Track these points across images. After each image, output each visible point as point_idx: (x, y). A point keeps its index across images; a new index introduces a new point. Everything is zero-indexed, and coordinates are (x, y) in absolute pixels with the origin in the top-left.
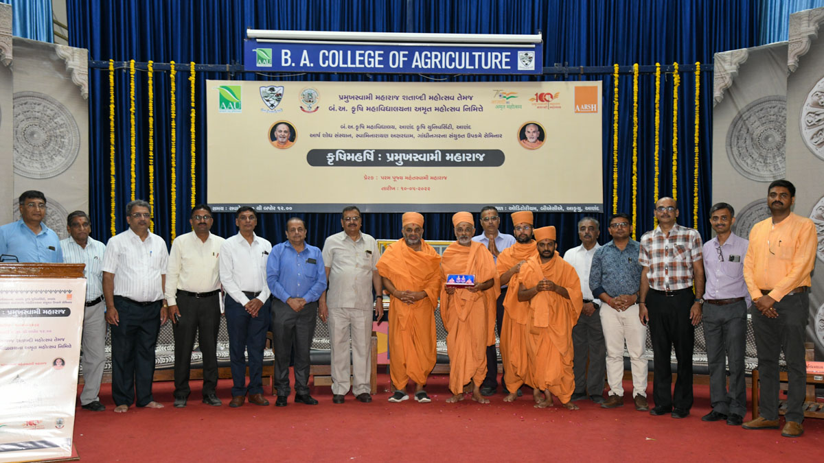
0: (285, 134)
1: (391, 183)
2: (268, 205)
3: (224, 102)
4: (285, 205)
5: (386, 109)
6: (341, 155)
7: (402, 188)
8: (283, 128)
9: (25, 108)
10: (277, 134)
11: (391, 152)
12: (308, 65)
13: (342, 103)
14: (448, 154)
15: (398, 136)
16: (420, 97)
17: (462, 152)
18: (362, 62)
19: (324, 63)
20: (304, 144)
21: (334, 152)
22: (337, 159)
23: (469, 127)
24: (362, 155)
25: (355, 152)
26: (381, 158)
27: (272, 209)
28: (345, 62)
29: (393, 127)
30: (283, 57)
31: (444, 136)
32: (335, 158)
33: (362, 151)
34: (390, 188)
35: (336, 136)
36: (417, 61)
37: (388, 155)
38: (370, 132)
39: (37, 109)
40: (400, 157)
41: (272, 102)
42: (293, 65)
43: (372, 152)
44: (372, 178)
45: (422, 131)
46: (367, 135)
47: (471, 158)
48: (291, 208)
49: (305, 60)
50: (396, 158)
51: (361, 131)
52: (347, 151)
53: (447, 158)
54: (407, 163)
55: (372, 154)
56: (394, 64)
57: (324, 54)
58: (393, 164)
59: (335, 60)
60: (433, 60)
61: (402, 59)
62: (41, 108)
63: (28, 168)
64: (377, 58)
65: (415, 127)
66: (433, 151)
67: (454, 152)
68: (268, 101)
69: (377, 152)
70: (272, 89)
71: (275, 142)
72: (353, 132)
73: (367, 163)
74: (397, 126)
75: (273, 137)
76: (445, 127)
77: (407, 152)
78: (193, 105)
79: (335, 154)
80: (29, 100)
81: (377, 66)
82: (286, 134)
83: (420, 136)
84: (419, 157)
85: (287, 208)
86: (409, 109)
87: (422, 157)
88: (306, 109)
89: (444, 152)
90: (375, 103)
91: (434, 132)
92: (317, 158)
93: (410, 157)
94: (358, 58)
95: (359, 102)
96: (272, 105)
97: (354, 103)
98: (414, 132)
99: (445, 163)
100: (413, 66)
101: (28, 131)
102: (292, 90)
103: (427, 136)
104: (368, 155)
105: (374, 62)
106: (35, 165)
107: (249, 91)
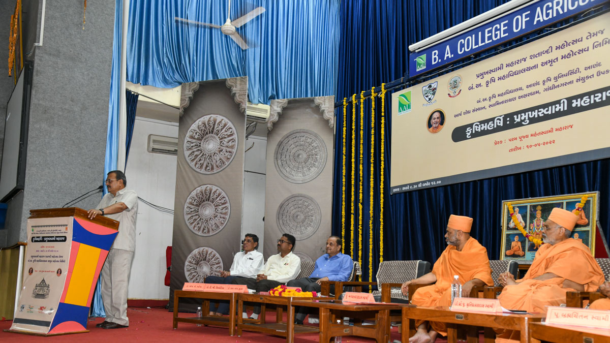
0: (436, 121)
1: (517, 143)
2: (425, 182)
3: (402, 106)
4: (436, 180)
5: (516, 73)
6: (476, 127)
7: (527, 147)
8: (437, 115)
9: (295, 140)
10: (433, 121)
11: (517, 113)
12: (450, 57)
13: (479, 81)
14: (574, 101)
15: (525, 96)
16: (547, 52)
17: (589, 94)
18: (490, 38)
19: (461, 51)
20: (451, 124)
21: (471, 125)
22: (474, 132)
23: (599, 65)
24: (494, 123)
25: (487, 121)
26: (510, 122)
27: (428, 184)
28: (477, 43)
29: (521, 89)
30: (433, 57)
31: (571, 82)
32: (472, 131)
33: (493, 119)
34: (517, 148)
35: (474, 111)
36: (538, 17)
37: (515, 117)
38: (500, 99)
39: (302, 140)
40: (527, 117)
41: (429, 97)
42: (440, 61)
43: (501, 118)
44: (501, 142)
45: (549, 84)
46: (498, 103)
47: (601, 98)
48: (440, 182)
49: (448, 54)
50: (523, 118)
51: (493, 101)
52: (482, 122)
53: (574, 105)
54: (533, 121)
55: (502, 120)
56: (517, 29)
57: (461, 42)
58: (520, 124)
59: (470, 45)
60: (555, 8)
61: (524, 20)
63: (295, 178)
64: (503, 29)
65: (541, 83)
66: (558, 102)
67: (581, 96)
68: (427, 96)
69: (506, 116)
70: (430, 86)
71: (431, 129)
72: (487, 104)
73: (498, 129)
74: (524, 87)
75: (430, 125)
76: (572, 72)
77: (532, 109)
78: (383, 114)
79: (472, 128)
80: (298, 135)
81: (503, 36)
82: (438, 120)
83: (546, 90)
84: (545, 111)
85: (438, 182)
86: (535, 67)
87: (547, 111)
88: (452, 95)
89: (570, 100)
90: (505, 71)
91: (561, 81)
92: (459, 135)
93: (535, 114)
94: (487, 35)
95: (493, 74)
96: (430, 99)
97: (488, 77)
98: (540, 88)
99: (571, 110)
100: (535, 23)
101: (296, 155)
102: (442, 82)
103: (554, 87)
104: (498, 121)
105: (500, 33)
106: (300, 175)
107: (415, 92)
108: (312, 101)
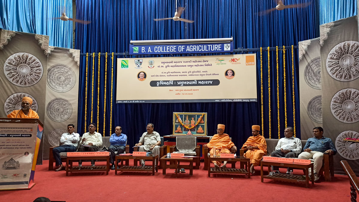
0: (142, 76)
1: (179, 92)
2: (136, 100)
3: (123, 66)
4: (142, 100)
5: (177, 66)
6: (161, 82)
7: (183, 94)
8: (142, 74)
9: (58, 69)
10: (140, 76)
11: (179, 81)
12: (151, 52)
13: (162, 65)
14: (199, 82)
15: (182, 75)
16: (189, 62)
17: (204, 80)
18: (169, 50)
19: (156, 51)
20: (149, 79)
21: (159, 81)
22: (160, 84)
23: (207, 72)
24: (169, 82)
25: (166, 81)
26: (176, 83)
27: (138, 102)
28: (163, 50)
29: (180, 72)
30: (142, 49)
31: (198, 75)
32: (159, 84)
33: (169, 81)
34: (178, 94)
35: (160, 76)
36: (188, 49)
37: (178, 82)
38: (172, 74)
39: (62, 70)
40: (182, 83)
41: (138, 65)
42: (146, 52)
43: (172, 81)
44: (172, 90)
45: (190, 74)
46: (170, 75)
47: (208, 83)
48: (144, 102)
49: (149, 50)
50: (181, 83)
51: (169, 74)
52: (164, 81)
53: (199, 83)
54: (184, 85)
55: (172, 82)
56: (180, 50)
57: (156, 48)
58: (180, 85)
59: (159, 50)
60: (194, 48)
61: (183, 48)
62: (63, 69)
63: (58, 89)
64: (174, 49)
65: (187, 72)
66: (194, 81)
67: (201, 81)
68: (137, 64)
69: (174, 81)
70: (139, 61)
71: (139, 79)
72: (166, 74)
73: (171, 85)
74: (181, 72)
75: (139, 77)
76: (198, 72)
77: (184, 81)
78: (112, 67)
79: (159, 82)
80: (60, 67)
81: (174, 51)
82: (143, 76)
83: (189, 75)
84: (189, 83)
85: (143, 101)
86: (185, 66)
87: (190, 83)
88: (150, 67)
89: (198, 81)
90: (174, 64)
91: (194, 74)
92: (153, 84)
93: (186, 83)
94: (167, 49)
95: (168, 64)
96: (139, 66)
97: (166, 64)
98: (187, 74)
99: (198, 85)
100: (187, 51)
101: (59, 77)
102: (146, 61)
103: (192, 75)
104: (171, 82)
105: (173, 49)
106: (60, 88)
107: (131, 62)
108: (68, 50)
